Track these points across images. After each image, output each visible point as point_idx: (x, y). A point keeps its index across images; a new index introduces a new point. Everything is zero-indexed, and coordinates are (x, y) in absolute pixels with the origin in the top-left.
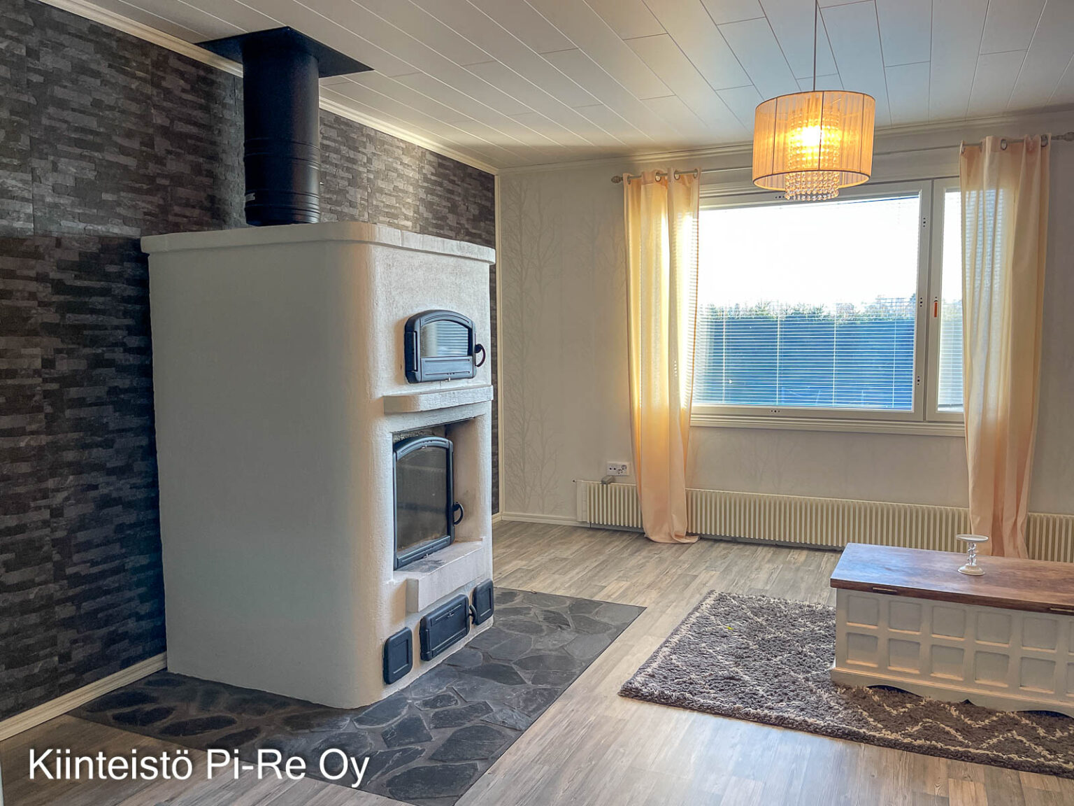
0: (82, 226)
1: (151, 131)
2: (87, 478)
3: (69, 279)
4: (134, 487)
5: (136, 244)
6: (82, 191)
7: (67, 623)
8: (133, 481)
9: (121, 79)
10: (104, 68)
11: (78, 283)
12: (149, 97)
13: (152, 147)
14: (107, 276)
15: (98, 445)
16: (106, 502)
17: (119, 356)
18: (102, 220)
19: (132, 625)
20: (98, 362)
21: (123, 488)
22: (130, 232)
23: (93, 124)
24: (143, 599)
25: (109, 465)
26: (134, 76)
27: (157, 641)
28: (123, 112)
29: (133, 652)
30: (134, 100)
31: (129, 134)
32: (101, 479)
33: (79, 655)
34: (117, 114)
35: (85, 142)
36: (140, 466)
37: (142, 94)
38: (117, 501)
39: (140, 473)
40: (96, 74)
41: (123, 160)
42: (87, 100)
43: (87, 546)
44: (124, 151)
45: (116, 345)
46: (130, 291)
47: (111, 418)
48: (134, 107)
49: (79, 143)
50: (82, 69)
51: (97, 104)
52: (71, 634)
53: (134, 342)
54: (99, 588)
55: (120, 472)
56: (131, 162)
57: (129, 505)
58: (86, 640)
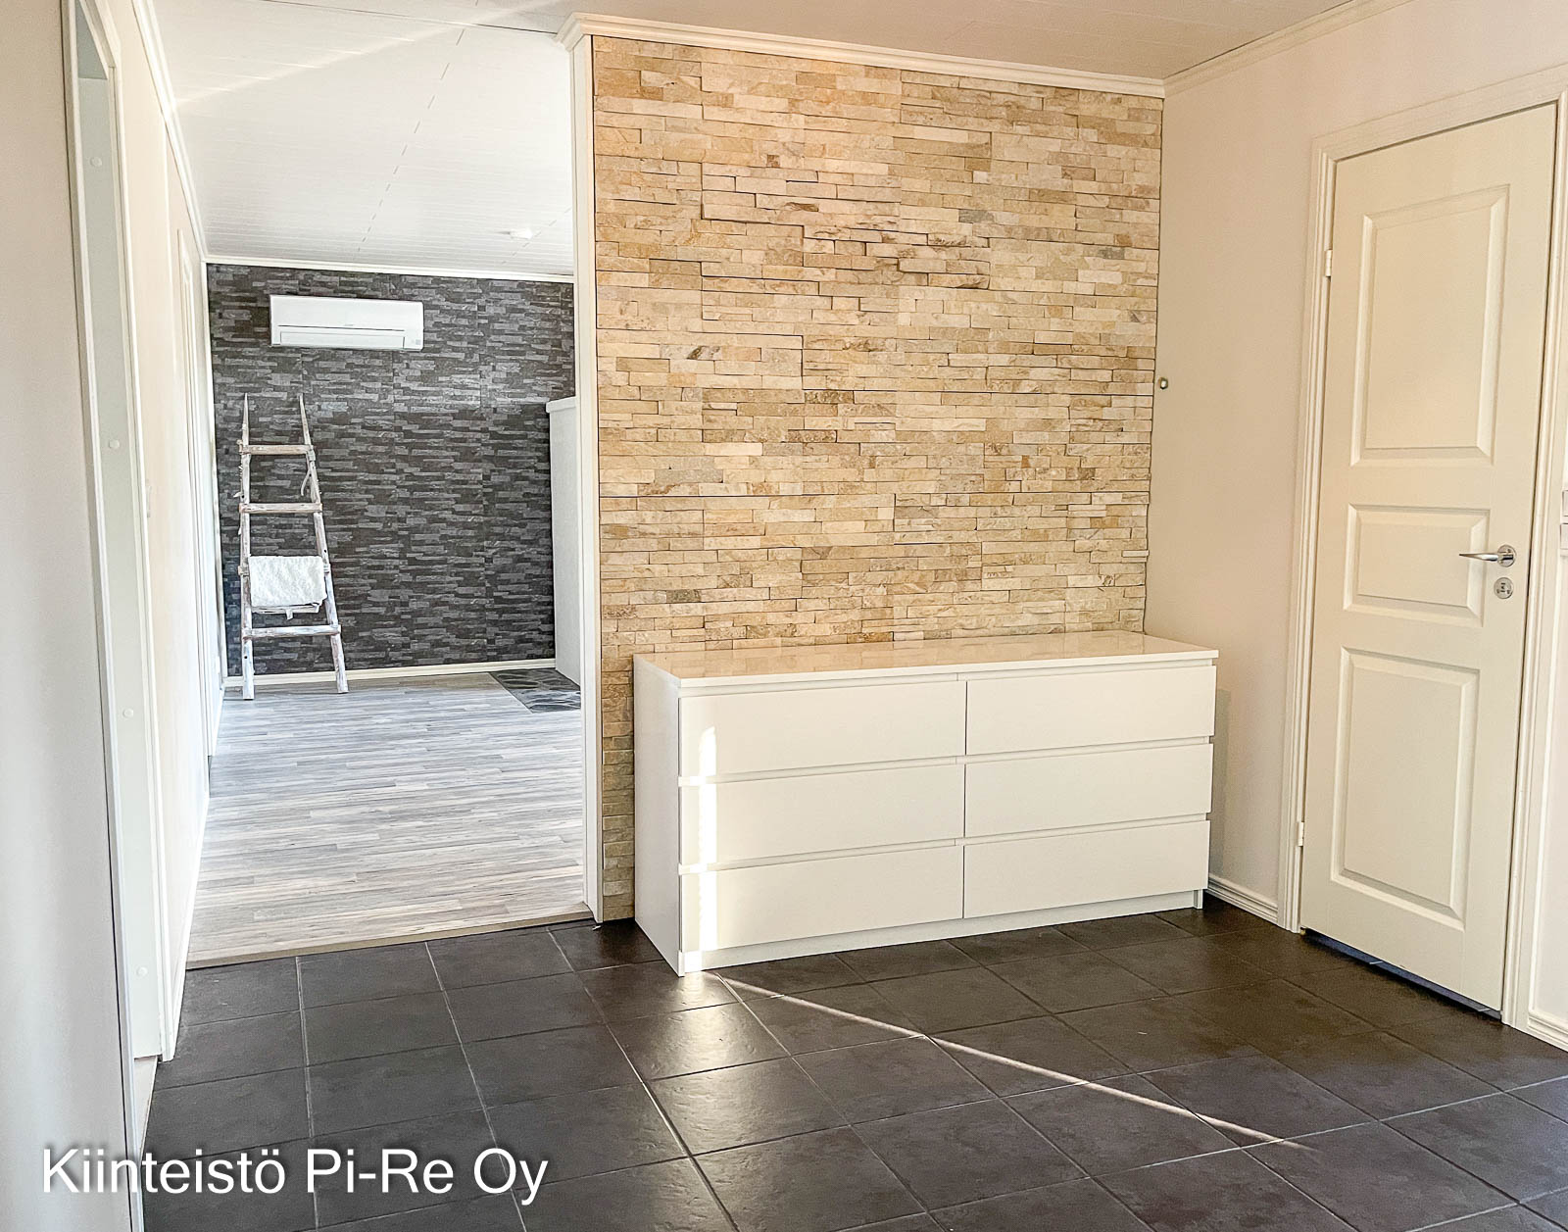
0: (510, 399)
1: (560, 337)
2: (506, 544)
3: (501, 430)
4: (539, 553)
5: (544, 406)
6: (511, 380)
7: (495, 623)
8: (539, 550)
9: (539, 310)
10: (527, 307)
11: (506, 433)
12: (559, 316)
13: (560, 346)
14: (526, 428)
15: (515, 525)
16: (520, 559)
17: (531, 474)
18: (524, 395)
19: (535, 635)
20: (517, 477)
21: (532, 552)
22: (540, 400)
23: (520, 340)
24: (543, 622)
25: (522, 538)
26: (549, 306)
27: (549, 649)
28: (538, 329)
29: (535, 651)
30: (549, 320)
31: (544, 342)
32: (517, 546)
33: (500, 642)
34: (535, 331)
35: (513, 352)
36: (544, 541)
37: (554, 315)
38: (527, 560)
39: (544, 545)
40: (521, 311)
41: (539, 358)
42: (516, 327)
43: (508, 582)
44: (539, 352)
45: (530, 468)
46: (542, 436)
47: (525, 510)
48: (548, 325)
49: (509, 353)
50: (513, 310)
51: (522, 328)
52: (496, 630)
53: (541, 466)
54: (515, 608)
55: (530, 543)
56: (545, 358)
57: (536, 564)
58: (505, 636)
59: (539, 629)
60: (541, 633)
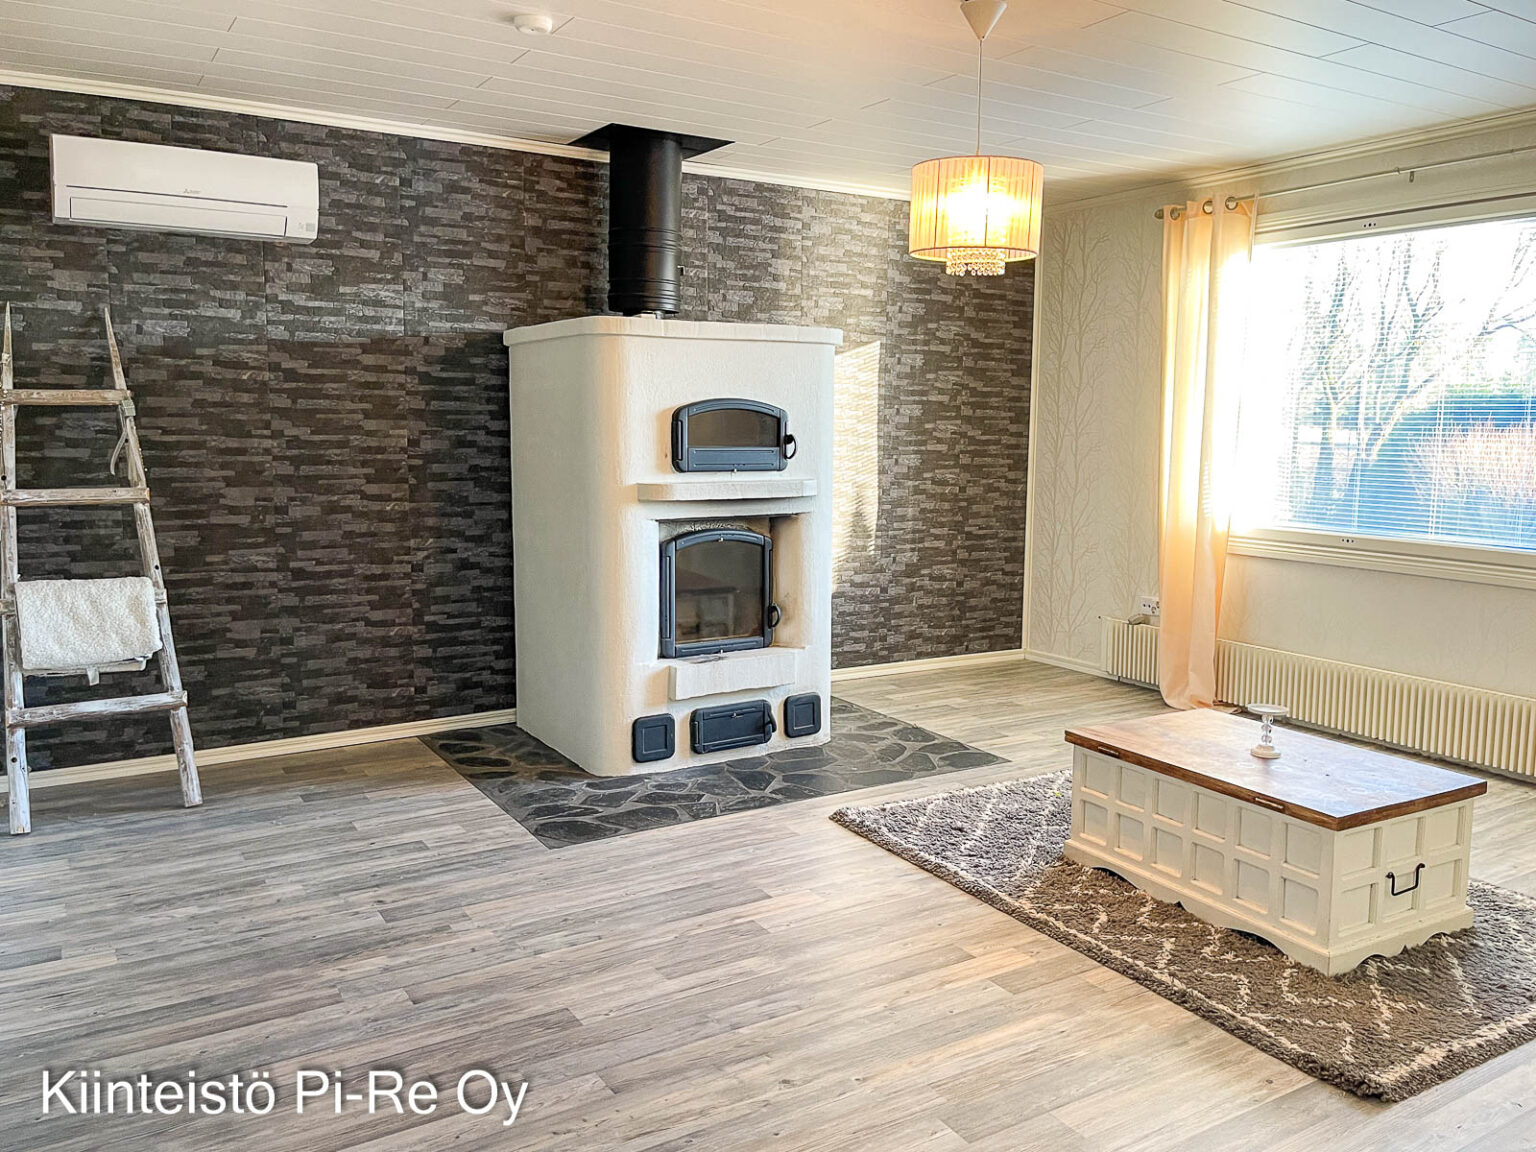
0: (449, 325)
1: (522, 233)
2: (445, 542)
3: (435, 371)
4: (491, 554)
5: (499, 336)
6: (451, 295)
7: (425, 662)
8: (492, 550)
9: (492, 191)
10: (475, 185)
11: (444, 375)
12: (521, 202)
13: (522, 247)
14: (472, 368)
15: (457, 515)
16: (465, 565)
17: (481, 438)
18: (469, 319)
19: (486, 676)
20: (461, 443)
21: (481, 554)
22: (495, 327)
23: (463, 235)
24: (498, 656)
25: (467, 533)
26: (506, 186)
27: (507, 695)
28: (492, 220)
29: (485, 700)
30: (504, 207)
31: (499, 239)
32: (459, 545)
33: (433, 691)
34: (487, 223)
35: (455, 252)
36: (498, 537)
37: (514, 200)
38: (473, 566)
39: (499, 544)
40: (466, 191)
41: (492, 263)
42: (458, 216)
43: (446, 599)
44: (492, 255)
45: (479, 428)
46: (495, 381)
47: (472, 492)
48: (505, 214)
49: (450, 254)
50: (453, 187)
51: (467, 217)
52: (429, 672)
53: (496, 425)
54: (456, 638)
55: (478, 540)
56: (500, 264)
57: (487, 571)
58: (441, 680)
59: (491, 668)
60: (494, 671)
